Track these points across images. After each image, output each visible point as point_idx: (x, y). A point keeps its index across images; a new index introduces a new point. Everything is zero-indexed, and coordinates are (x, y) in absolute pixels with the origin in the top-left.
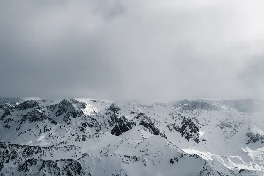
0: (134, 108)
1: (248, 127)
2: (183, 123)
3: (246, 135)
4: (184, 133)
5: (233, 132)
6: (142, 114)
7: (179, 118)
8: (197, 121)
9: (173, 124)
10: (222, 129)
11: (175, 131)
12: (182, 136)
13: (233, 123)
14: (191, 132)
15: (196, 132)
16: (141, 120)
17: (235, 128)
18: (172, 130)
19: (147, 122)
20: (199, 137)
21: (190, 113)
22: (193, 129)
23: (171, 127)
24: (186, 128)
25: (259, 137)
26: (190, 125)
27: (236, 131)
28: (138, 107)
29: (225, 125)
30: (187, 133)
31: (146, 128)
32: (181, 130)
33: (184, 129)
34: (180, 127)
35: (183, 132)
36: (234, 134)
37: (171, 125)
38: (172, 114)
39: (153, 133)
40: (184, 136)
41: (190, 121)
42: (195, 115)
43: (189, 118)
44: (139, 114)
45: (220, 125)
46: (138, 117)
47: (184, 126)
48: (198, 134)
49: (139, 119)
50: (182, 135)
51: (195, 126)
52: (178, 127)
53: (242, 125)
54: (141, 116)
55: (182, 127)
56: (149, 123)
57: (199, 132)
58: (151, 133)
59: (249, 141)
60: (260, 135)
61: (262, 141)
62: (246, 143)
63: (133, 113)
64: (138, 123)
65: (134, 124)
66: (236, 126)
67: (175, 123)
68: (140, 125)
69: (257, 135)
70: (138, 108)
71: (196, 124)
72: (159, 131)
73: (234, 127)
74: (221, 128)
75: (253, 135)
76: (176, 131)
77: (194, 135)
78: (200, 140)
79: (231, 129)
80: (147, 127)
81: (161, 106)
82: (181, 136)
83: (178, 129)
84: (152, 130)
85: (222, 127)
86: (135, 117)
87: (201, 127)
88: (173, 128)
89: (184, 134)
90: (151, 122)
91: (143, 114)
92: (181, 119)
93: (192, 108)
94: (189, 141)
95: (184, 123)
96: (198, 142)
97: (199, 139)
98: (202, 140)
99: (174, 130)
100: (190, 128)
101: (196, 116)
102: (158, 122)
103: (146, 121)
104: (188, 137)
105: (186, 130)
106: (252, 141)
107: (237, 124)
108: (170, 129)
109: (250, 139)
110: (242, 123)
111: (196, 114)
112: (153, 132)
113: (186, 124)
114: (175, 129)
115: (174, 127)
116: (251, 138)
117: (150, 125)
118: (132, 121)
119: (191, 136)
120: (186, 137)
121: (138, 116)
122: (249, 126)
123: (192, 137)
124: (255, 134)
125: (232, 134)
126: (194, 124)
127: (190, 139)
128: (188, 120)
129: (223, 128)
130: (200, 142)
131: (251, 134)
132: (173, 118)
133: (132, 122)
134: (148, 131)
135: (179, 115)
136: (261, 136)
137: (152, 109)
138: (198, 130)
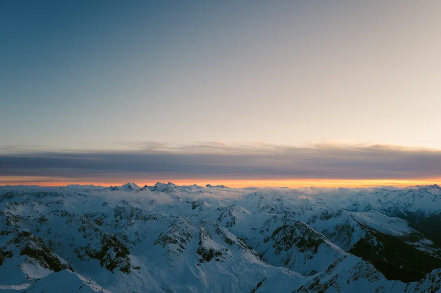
0: (8, 224)
1: (199, 241)
2: (103, 244)
3: (197, 252)
4: (105, 260)
5: (180, 251)
6: (26, 234)
7: (96, 236)
8: (125, 238)
9: (86, 246)
10: (164, 247)
11: (89, 258)
12: (102, 265)
13: (179, 236)
14: (117, 256)
15: (124, 257)
16: (24, 245)
17: (181, 244)
18: (84, 257)
19: (37, 248)
20: (129, 265)
21: (114, 227)
22: (120, 251)
23: (83, 253)
24: (109, 251)
25: (213, 252)
26: (114, 245)
27: (183, 248)
28: (17, 221)
29: (168, 241)
30: (110, 260)
31: (33, 259)
32: (100, 256)
33: (105, 253)
34: (99, 250)
35: (104, 258)
36: (181, 253)
37: (82, 248)
38: (84, 230)
39: (47, 267)
40: (105, 265)
41: (114, 239)
42: (121, 228)
43: (113, 235)
44: (21, 235)
45: (161, 242)
46: (17, 241)
47: (105, 249)
48: (128, 259)
49: (20, 243)
50: (101, 263)
51: (123, 246)
52: (94, 251)
53: (192, 237)
54: (25, 238)
55: (101, 250)
56: (40, 249)
57: (129, 256)
58: (45, 268)
59: (201, 261)
60: (214, 250)
61: (217, 258)
62: (198, 265)
63: (7, 234)
64: (17, 251)
65: (9, 254)
66: (183, 241)
67: (88, 245)
68: (21, 254)
69: (211, 251)
70: (17, 223)
71: (125, 243)
72: (60, 262)
73: (180, 242)
74: (162, 246)
75: (206, 252)
76: (91, 258)
77: (122, 261)
78: (131, 269)
79: (177, 246)
80: (37, 258)
81: (62, 216)
82: (100, 265)
83: (94, 255)
84: (45, 262)
85: (163, 243)
86: (11, 242)
87: (131, 248)
88: (85, 254)
89: (106, 262)
90: (44, 248)
91: (28, 233)
92: (99, 237)
93: (116, 217)
94: (113, 273)
95: (105, 243)
96: (128, 272)
97: (129, 268)
98: (135, 269)
99: (87, 257)
100: (115, 251)
101: (123, 230)
102: (57, 247)
103: (33, 245)
104: (111, 267)
105: (109, 255)
106: (205, 260)
107: (184, 238)
108: (79, 256)
109: (202, 258)
110: (191, 235)
111: (124, 226)
112: (48, 265)
113: (108, 245)
114: (89, 255)
115: (87, 252)
116: (203, 256)
117: (41, 254)
118: (5, 248)
119: (117, 263)
120: (108, 268)
121: (17, 238)
122: (200, 238)
123: (118, 265)
124: (208, 250)
125: (178, 252)
126: (122, 244)
127: (115, 270)
128: (110, 237)
129: (166, 246)
130: (131, 271)
131: (203, 249)
132: (85, 237)
133: (4, 251)
134: (38, 266)
135: (96, 230)
136: (216, 251)
137: (47, 222)
138: (128, 253)
